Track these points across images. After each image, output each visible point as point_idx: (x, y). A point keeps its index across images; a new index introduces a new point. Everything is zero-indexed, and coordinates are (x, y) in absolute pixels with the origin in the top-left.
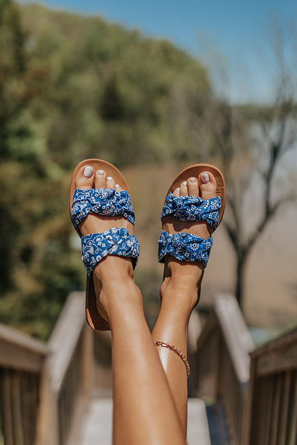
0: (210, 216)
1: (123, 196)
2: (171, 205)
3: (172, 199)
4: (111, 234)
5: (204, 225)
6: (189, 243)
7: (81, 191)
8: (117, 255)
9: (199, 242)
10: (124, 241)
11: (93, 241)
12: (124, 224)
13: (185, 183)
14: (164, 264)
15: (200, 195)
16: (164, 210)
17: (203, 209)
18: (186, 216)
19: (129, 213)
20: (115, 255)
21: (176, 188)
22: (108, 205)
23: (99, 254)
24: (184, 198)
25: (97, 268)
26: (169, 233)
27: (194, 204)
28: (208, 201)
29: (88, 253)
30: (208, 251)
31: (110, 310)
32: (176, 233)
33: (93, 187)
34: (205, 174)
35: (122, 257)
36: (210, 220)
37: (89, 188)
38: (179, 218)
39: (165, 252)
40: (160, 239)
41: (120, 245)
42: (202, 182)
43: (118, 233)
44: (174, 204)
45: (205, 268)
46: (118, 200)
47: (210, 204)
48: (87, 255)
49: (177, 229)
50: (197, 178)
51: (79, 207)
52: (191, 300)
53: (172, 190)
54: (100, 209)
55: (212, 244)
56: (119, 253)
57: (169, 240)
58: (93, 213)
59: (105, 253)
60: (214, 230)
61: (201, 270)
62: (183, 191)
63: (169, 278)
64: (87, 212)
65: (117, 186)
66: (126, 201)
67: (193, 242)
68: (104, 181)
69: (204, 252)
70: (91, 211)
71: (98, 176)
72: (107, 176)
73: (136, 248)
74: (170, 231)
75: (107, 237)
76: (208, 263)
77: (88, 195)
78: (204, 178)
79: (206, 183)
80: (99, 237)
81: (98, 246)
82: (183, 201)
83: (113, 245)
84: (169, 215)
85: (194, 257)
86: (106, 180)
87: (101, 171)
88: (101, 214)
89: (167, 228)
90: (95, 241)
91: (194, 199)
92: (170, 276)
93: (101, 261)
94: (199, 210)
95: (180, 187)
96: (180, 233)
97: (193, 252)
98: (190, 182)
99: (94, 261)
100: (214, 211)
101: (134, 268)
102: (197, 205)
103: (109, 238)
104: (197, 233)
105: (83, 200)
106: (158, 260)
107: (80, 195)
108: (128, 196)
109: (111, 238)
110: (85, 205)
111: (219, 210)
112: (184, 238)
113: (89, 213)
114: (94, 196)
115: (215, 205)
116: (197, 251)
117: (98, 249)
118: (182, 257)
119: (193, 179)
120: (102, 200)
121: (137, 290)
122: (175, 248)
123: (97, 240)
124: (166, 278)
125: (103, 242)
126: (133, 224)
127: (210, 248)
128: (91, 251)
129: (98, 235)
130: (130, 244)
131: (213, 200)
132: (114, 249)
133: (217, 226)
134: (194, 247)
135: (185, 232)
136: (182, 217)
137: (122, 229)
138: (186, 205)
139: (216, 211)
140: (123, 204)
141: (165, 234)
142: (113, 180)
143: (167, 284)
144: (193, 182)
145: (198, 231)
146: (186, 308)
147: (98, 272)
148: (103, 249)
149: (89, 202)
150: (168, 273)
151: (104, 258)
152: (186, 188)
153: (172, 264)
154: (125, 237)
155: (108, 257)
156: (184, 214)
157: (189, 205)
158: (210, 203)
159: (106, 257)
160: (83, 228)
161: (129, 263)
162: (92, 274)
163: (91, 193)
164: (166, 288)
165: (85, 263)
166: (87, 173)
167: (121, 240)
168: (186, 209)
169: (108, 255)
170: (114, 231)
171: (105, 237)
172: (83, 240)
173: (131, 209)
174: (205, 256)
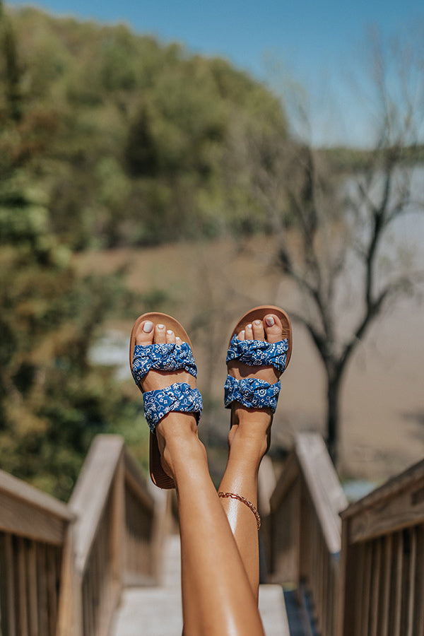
0: (277, 360)
1: (184, 349)
2: (236, 349)
3: (237, 343)
4: (172, 390)
5: (271, 370)
6: (257, 389)
7: (142, 347)
8: (179, 412)
9: (267, 387)
10: (186, 397)
11: (155, 398)
12: (185, 378)
13: (250, 326)
14: (230, 410)
15: (266, 338)
16: (229, 354)
17: (269, 353)
18: (253, 361)
19: (190, 366)
20: (177, 411)
21: (241, 331)
22: (169, 360)
23: (161, 411)
24: (249, 343)
25: (160, 425)
26: (235, 378)
27: (259, 349)
28: (274, 345)
29: (151, 410)
30: (277, 396)
31: (174, 466)
32: (243, 379)
33: (153, 342)
34: (270, 317)
35: (184, 412)
36: (277, 364)
37: (149, 343)
38: (245, 362)
39: (232, 398)
40: (226, 384)
41: (182, 400)
42: (267, 325)
43: (179, 389)
44: (239, 348)
45: (274, 413)
46: (179, 353)
47: (276, 348)
48: (149, 412)
49: (243, 374)
50: (262, 320)
51: (140, 363)
52: (261, 448)
53: (236, 333)
54: (161, 365)
55: (280, 388)
56: (182, 409)
57: (236, 386)
58: (155, 370)
59: (167, 410)
60: (282, 373)
61: (270, 416)
62: (247, 334)
63: (236, 426)
64: (148, 368)
65: (178, 338)
66: (187, 354)
67: (260, 389)
68: (164, 335)
69: (271, 398)
70: (152, 367)
71: (158, 331)
72: (167, 330)
73: (198, 403)
74: (236, 376)
75: (169, 393)
76: (277, 409)
77: (148, 350)
78: (269, 321)
79: (271, 326)
80: (160, 394)
81: (160, 403)
82: (249, 345)
83: (175, 401)
84: (234, 359)
85: (261, 404)
86: (166, 333)
87: (161, 326)
88: (162, 370)
89: (233, 372)
90: (157, 397)
91: (260, 344)
92: (238, 424)
93: (163, 418)
94: (265, 354)
95: (244, 329)
96: (247, 378)
97: (261, 398)
98: (255, 326)
99: (156, 418)
100: (280, 355)
101: (197, 423)
102: (264, 349)
103: (170, 394)
104: (264, 378)
105: (143, 357)
106: (224, 406)
107: (140, 351)
108: (189, 349)
109: (173, 394)
110: (146, 361)
111: (286, 352)
112: (251, 384)
113: (150, 369)
114: (154, 352)
115: (281, 348)
116: (264, 398)
117: (160, 406)
118: (250, 404)
119: (258, 322)
120: (163, 356)
121: (201, 445)
122: (242, 394)
123: (159, 397)
124: (233, 426)
125: (165, 399)
126: (195, 376)
127: (278, 393)
128: (154, 408)
129: (159, 391)
130: (191, 399)
131: (279, 343)
132: (176, 405)
133: (284, 369)
134: (262, 393)
135: (251, 377)
136: (248, 362)
137: (183, 385)
138: (251, 350)
139: (283, 354)
140: (184, 358)
141: (231, 379)
142: (173, 334)
143: (235, 433)
144: (258, 325)
145: (264, 377)
146: (255, 457)
147: (161, 428)
148: (166, 406)
149: (150, 359)
150: (235, 421)
151: (166, 415)
152: (251, 331)
153: (239, 411)
154: (187, 392)
155: (170, 413)
156: (250, 359)
157: (255, 350)
158: (276, 346)
159: (168, 413)
160: (144, 384)
161: (192, 418)
162: (155, 431)
163: (151, 350)
164: (234, 436)
165: (148, 420)
166: (147, 328)
167: (183, 396)
168: (251, 355)
169: (170, 411)
170: (176, 387)
171: (166, 394)
172: (145, 396)
173: (192, 361)
174: (273, 402)
